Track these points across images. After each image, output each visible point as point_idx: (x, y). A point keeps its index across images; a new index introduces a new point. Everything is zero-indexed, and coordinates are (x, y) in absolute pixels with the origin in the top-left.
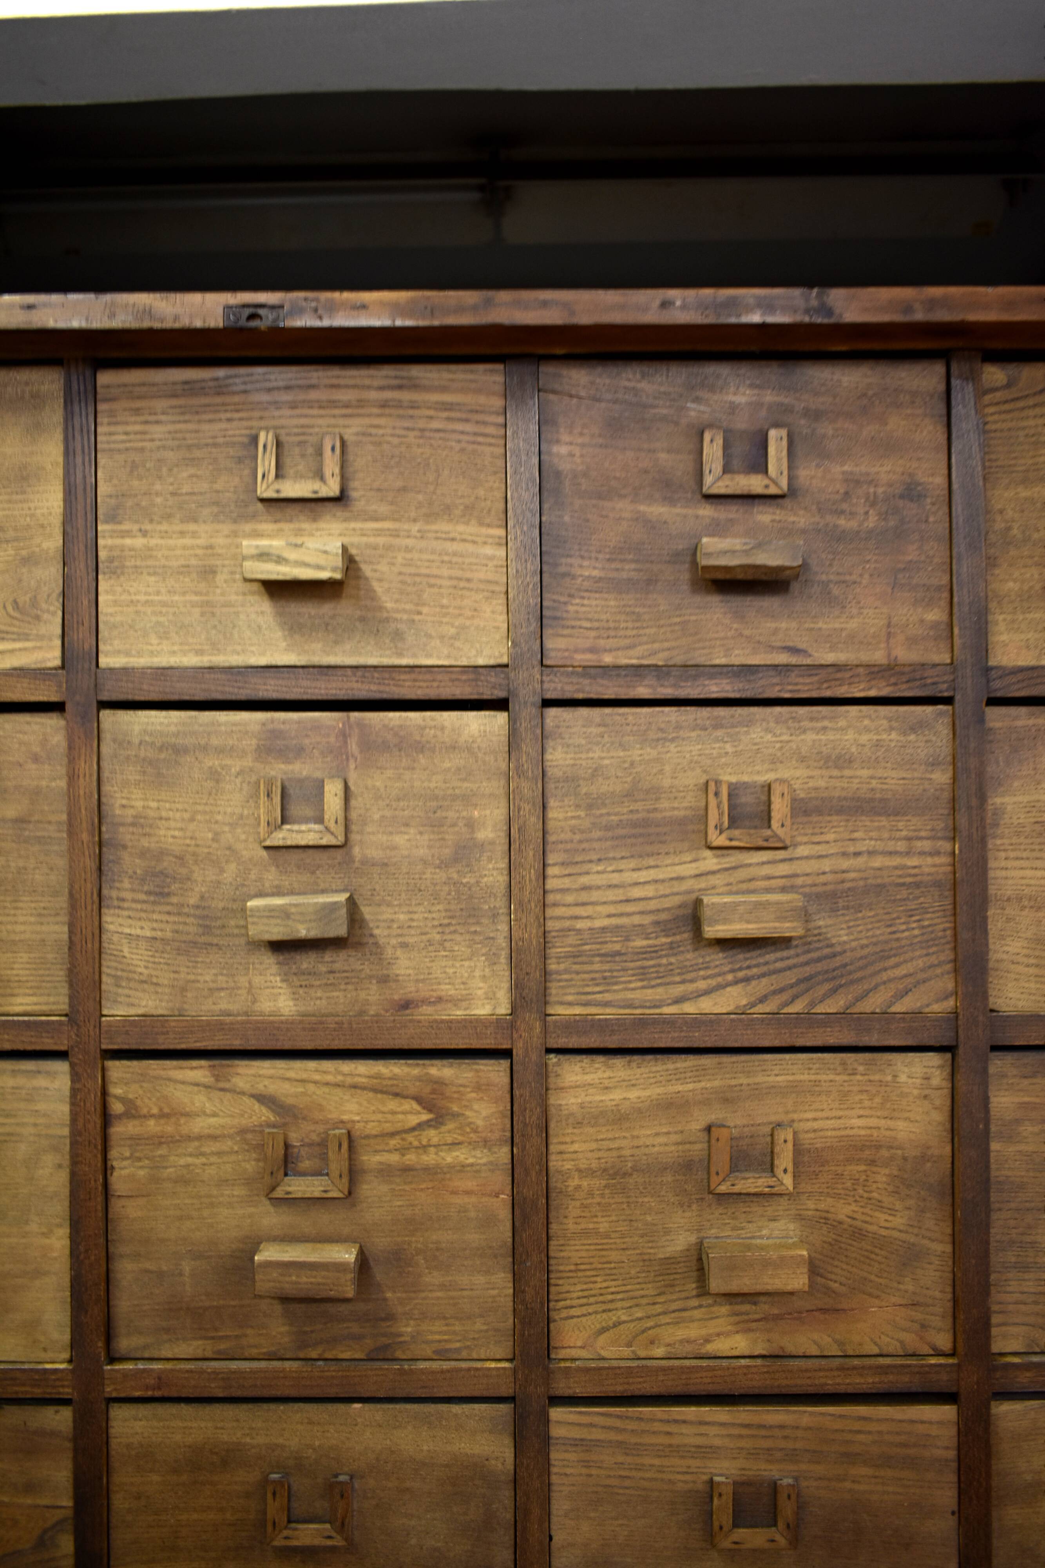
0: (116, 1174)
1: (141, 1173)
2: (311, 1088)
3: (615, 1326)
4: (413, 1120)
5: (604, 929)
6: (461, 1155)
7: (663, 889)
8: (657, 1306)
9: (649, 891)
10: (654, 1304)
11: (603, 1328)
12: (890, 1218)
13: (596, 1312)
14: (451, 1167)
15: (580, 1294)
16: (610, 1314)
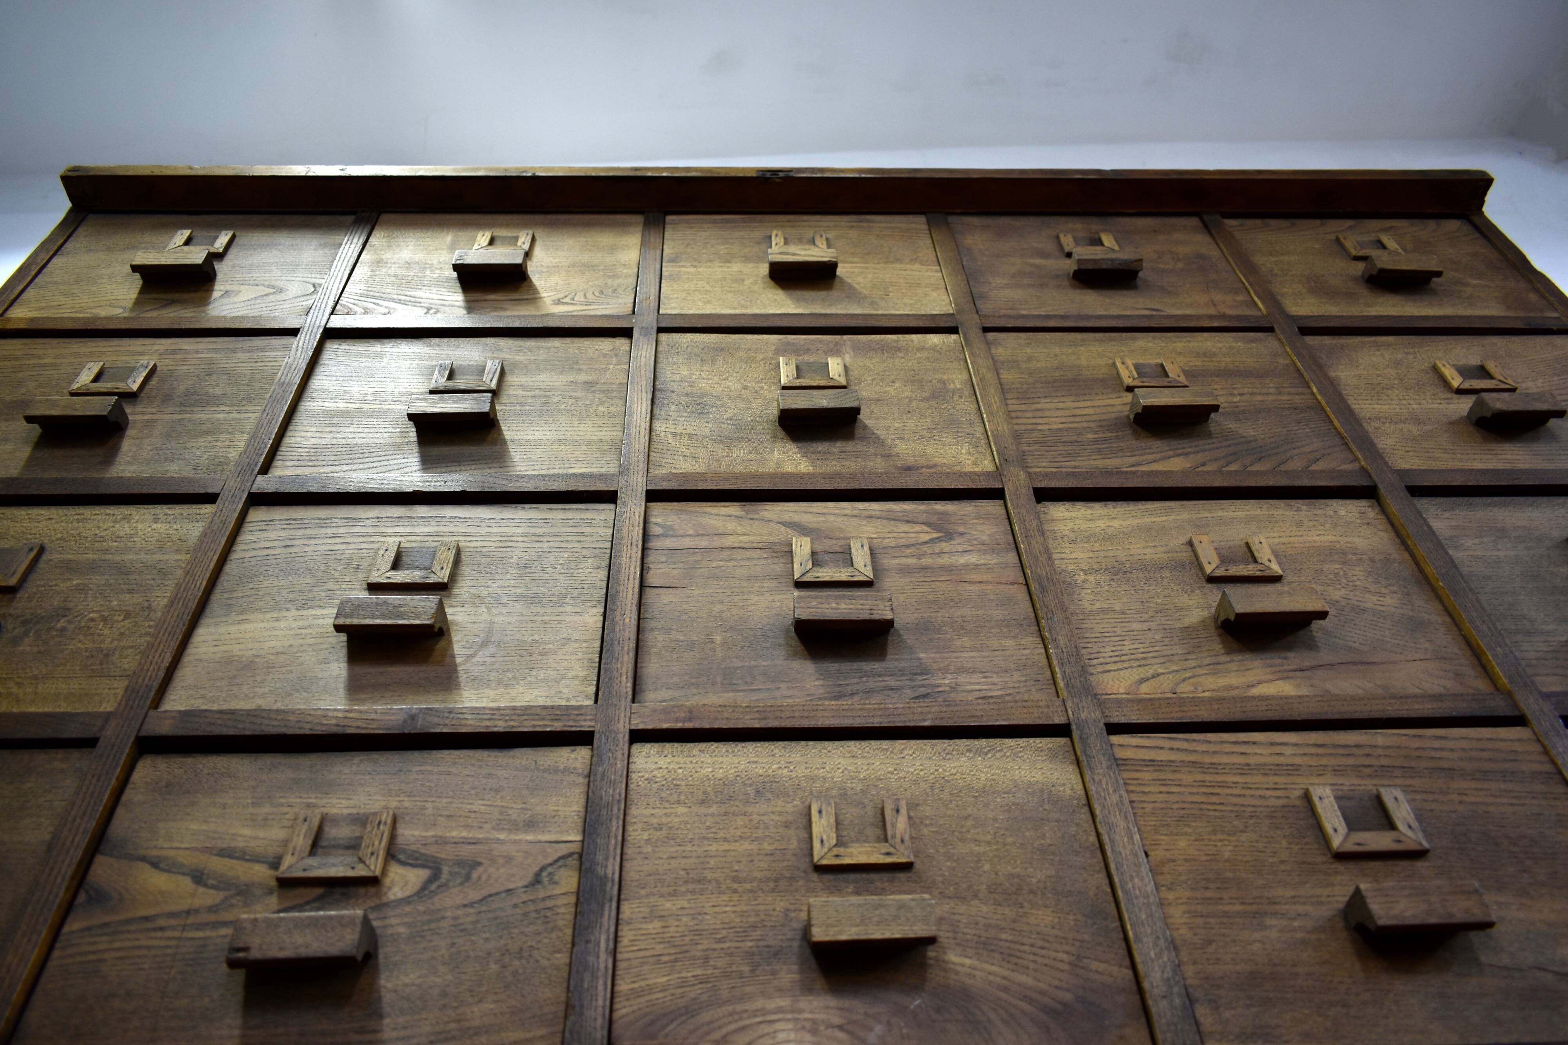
0: (651, 572)
1: (676, 571)
2: (832, 518)
3: (1153, 677)
4: (927, 537)
5: (1060, 429)
6: (973, 559)
7: (1098, 411)
8: (1190, 662)
9: (1090, 411)
10: (1186, 660)
11: (1143, 679)
12: (1382, 599)
13: (1132, 667)
14: (964, 566)
15: (1112, 654)
16: (1146, 668)
